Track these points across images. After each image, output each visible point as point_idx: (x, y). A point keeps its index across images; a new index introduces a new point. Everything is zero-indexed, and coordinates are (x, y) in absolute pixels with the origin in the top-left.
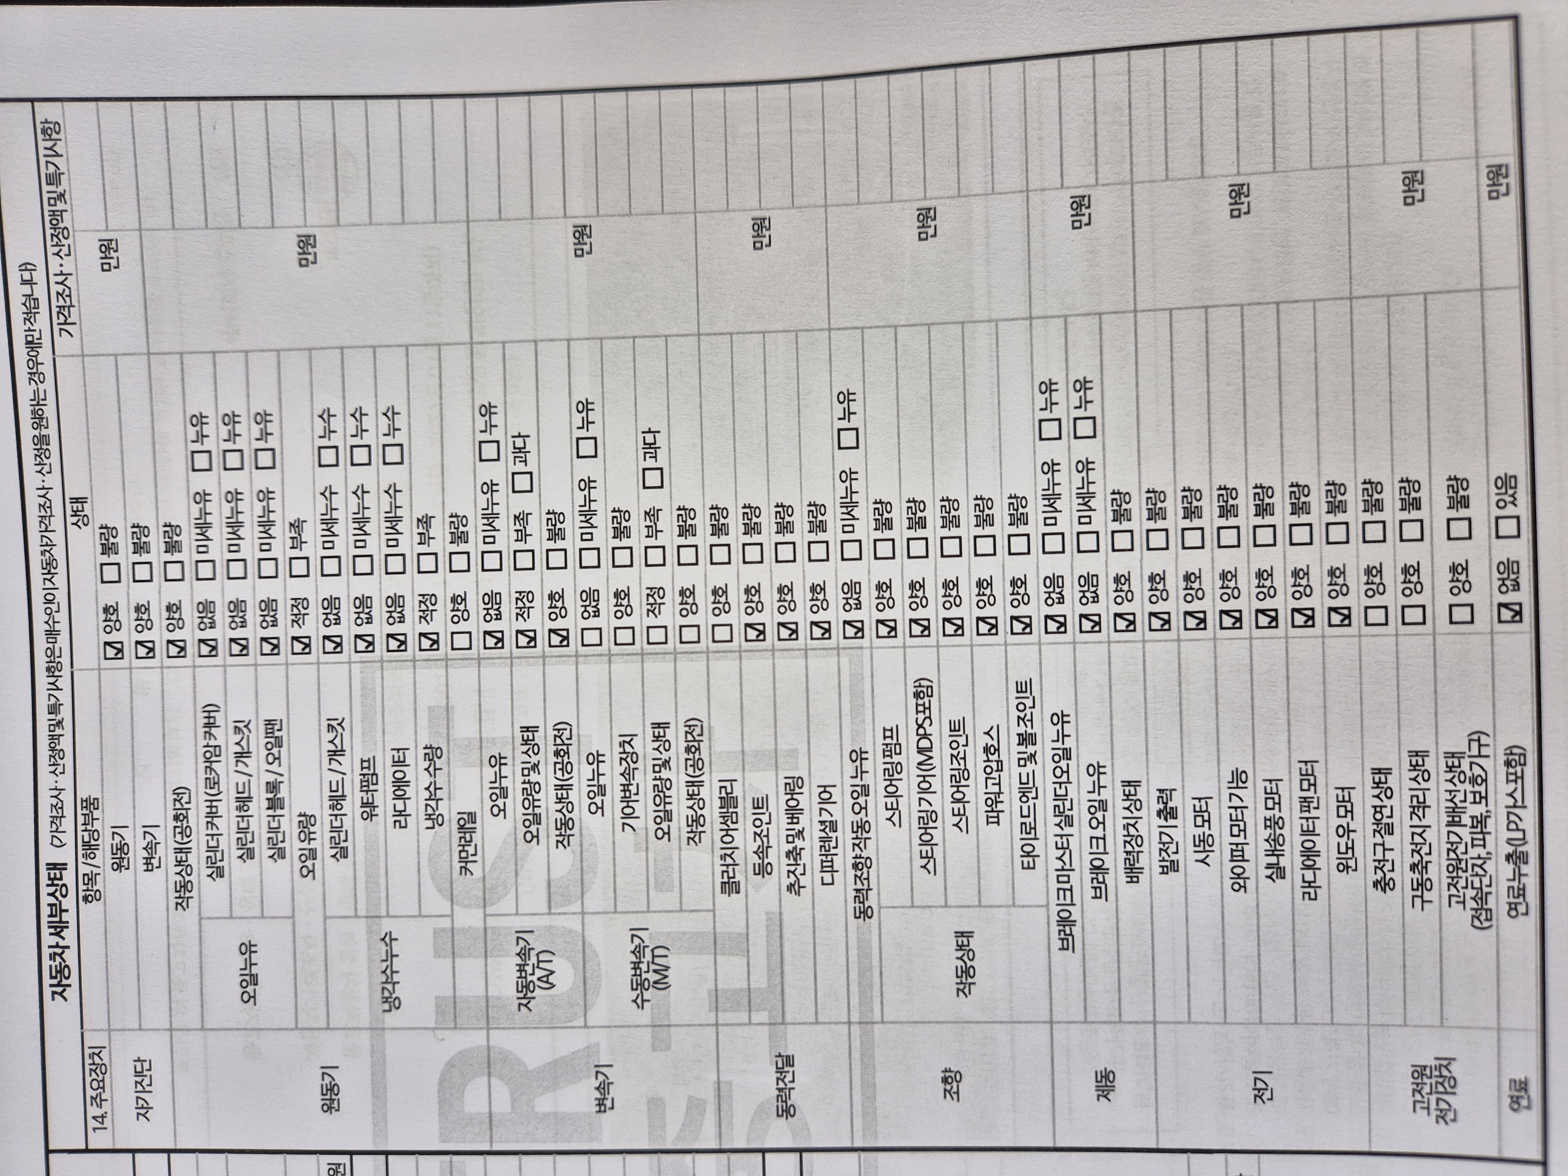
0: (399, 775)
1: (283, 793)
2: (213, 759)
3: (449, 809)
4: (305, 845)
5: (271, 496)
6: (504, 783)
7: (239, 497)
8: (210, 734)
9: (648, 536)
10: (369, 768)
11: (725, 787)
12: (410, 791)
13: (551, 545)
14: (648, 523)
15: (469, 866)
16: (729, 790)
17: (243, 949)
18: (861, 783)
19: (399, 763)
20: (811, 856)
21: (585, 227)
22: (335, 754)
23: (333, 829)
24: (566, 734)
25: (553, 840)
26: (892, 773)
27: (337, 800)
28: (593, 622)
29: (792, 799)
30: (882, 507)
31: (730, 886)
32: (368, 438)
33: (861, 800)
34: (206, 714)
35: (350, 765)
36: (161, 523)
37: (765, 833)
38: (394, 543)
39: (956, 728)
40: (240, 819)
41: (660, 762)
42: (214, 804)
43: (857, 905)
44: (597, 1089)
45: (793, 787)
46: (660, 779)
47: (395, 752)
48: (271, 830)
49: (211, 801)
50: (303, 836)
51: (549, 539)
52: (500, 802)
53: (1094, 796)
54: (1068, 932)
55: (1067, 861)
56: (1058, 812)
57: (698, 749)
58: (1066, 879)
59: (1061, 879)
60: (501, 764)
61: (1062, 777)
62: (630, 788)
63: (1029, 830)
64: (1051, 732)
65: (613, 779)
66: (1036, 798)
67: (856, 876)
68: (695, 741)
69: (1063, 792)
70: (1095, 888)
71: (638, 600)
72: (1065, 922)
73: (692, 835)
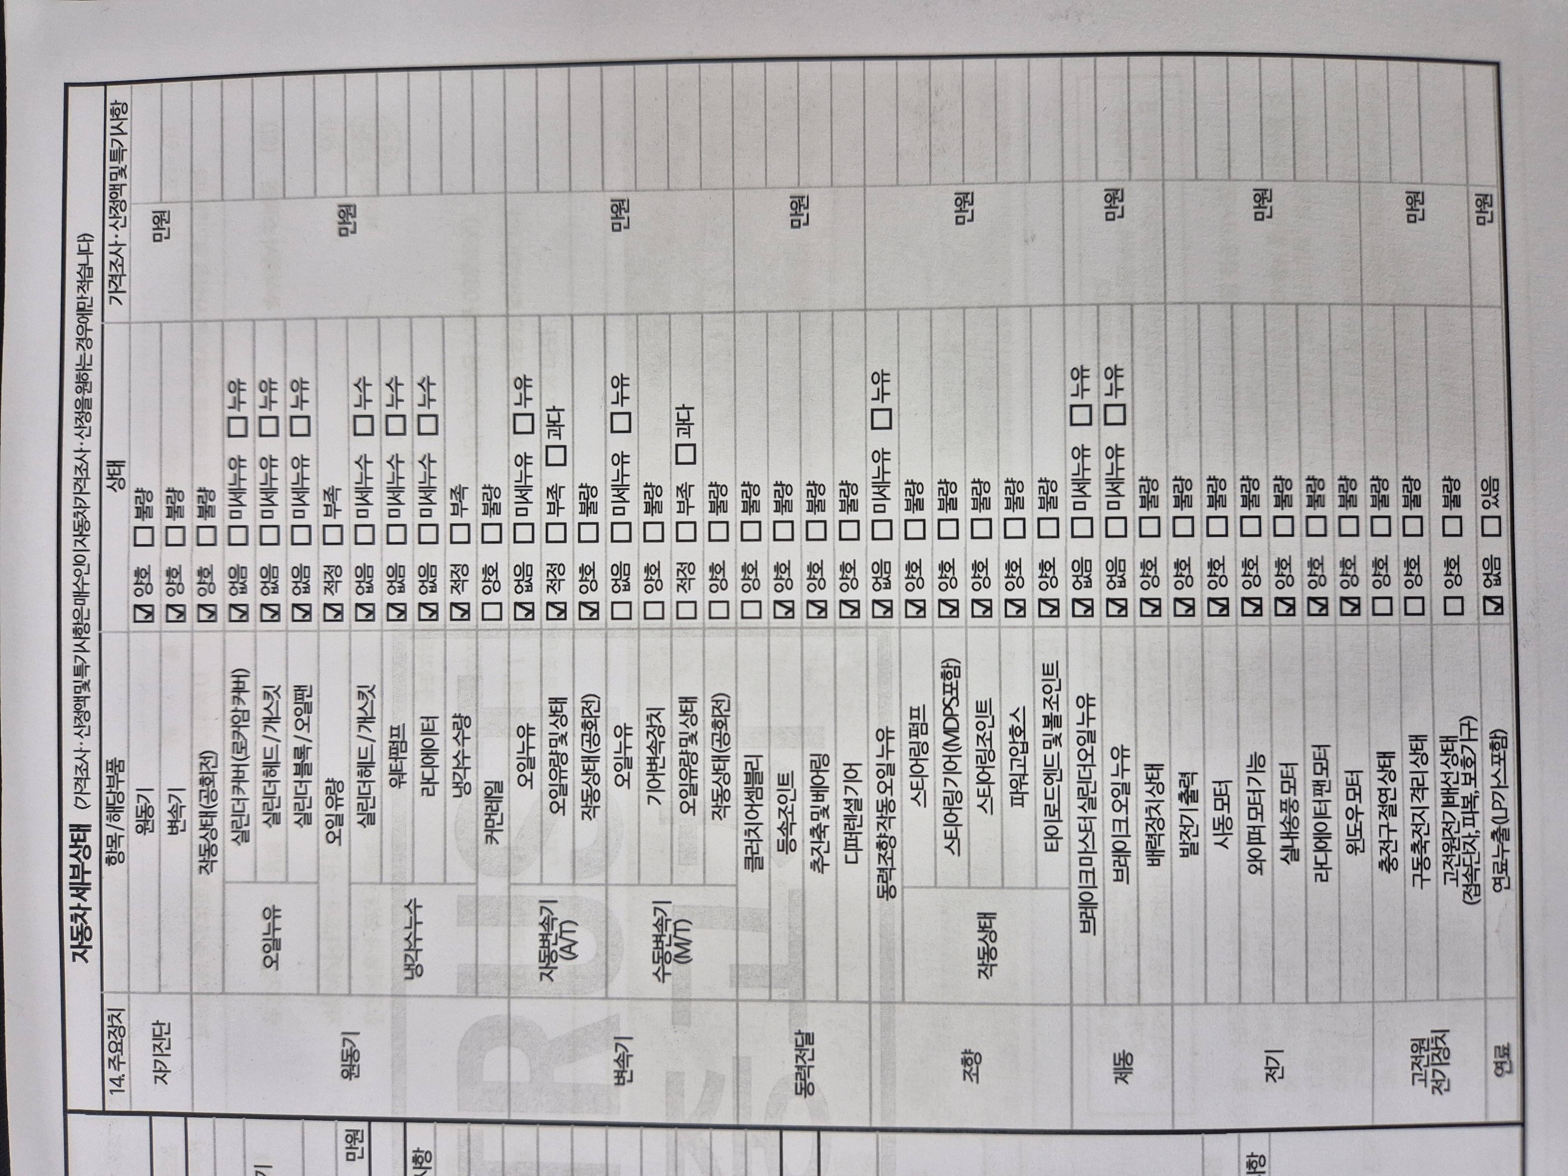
0: (428, 743)
1: (311, 758)
2: (241, 723)
3: (476, 779)
4: (332, 811)
5: (305, 463)
6: (532, 753)
7: (274, 463)
8: (239, 699)
9: (679, 512)
10: (398, 735)
11: (751, 763)
12: (438, 759)
13: (583, 518)
14: (680, 499)
15: (495, 835)
16: (755, 766)
17: (267, 913)
18: (887, 762)
19: (428, 731)
20: (835, 835)
21: (623, 201)
22: (365, 721)
23: (361, 795)
24: (595, 706)
25: (579, 812)
26: (918, 752)
27: (365, 766)
28: (623, 596)
29: (818, 776)
30: (913, 487)
31: (754, 862)
32: (402, 409)
33: (887, 779)
34: (235, 679)
35: (380, 732)
36: (196, 488)
37: (789, 809)
38: (427, 513)
39: (983, 709)
40: (266, 784)
41: (686, 736)
42: (241, 768)
43: (881, 884)
44: (617, 1061)
45: (819, 764)
46: (687, 753)
47: (424, 721)
48: (298, 795)
49: (238, 766)
50: (330, 802)
51: (581, 513)
52: (527, 773)
53: (1118, 779)
54: (1089, 914)
55: (1090, 845)
56: (1082, 794)
57: (725, 724)
58: (1088, 861)
59: (1084, 861)
60: (529, 735)
61: (1086, 759)
62: (657, 761)
63: (1052, 811)
64: (1076, 714)
65: (640, 753)
66: (1061, 780)
67: (880, 855)
68: (722, 716)
69: (1087, 774)
70: (1117, 871)
71: (668, 575)
72: (1087, 904)
73: (717, 810)
